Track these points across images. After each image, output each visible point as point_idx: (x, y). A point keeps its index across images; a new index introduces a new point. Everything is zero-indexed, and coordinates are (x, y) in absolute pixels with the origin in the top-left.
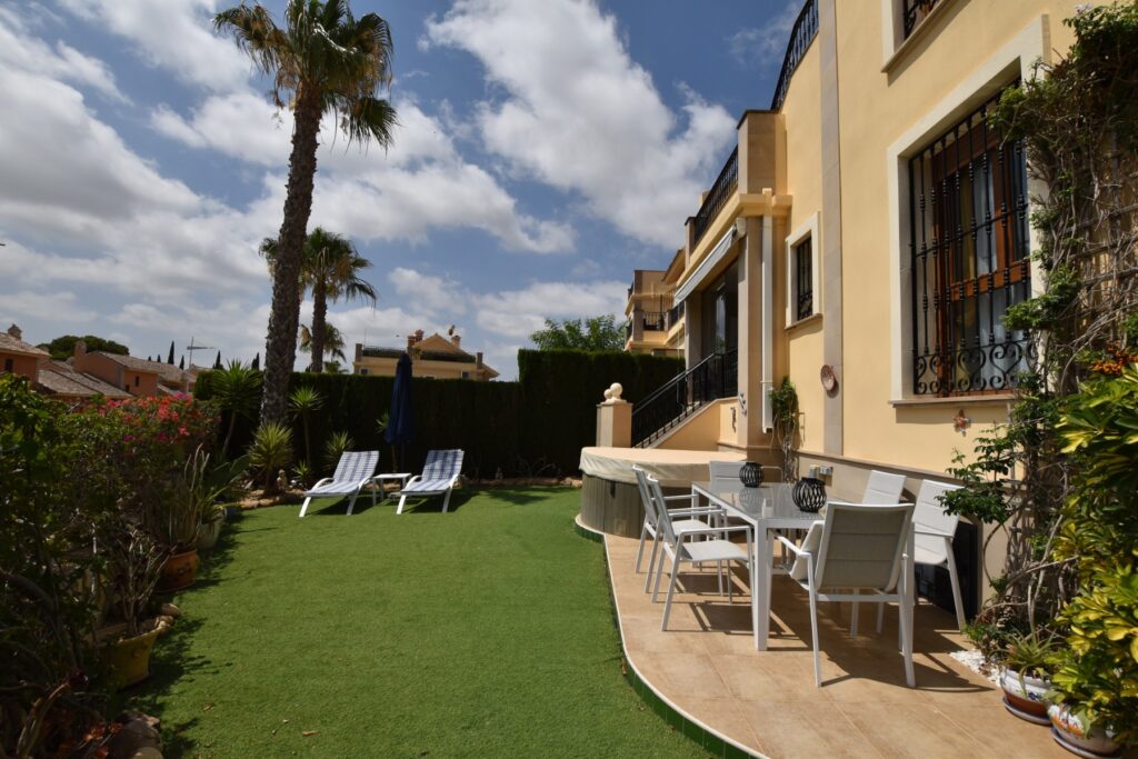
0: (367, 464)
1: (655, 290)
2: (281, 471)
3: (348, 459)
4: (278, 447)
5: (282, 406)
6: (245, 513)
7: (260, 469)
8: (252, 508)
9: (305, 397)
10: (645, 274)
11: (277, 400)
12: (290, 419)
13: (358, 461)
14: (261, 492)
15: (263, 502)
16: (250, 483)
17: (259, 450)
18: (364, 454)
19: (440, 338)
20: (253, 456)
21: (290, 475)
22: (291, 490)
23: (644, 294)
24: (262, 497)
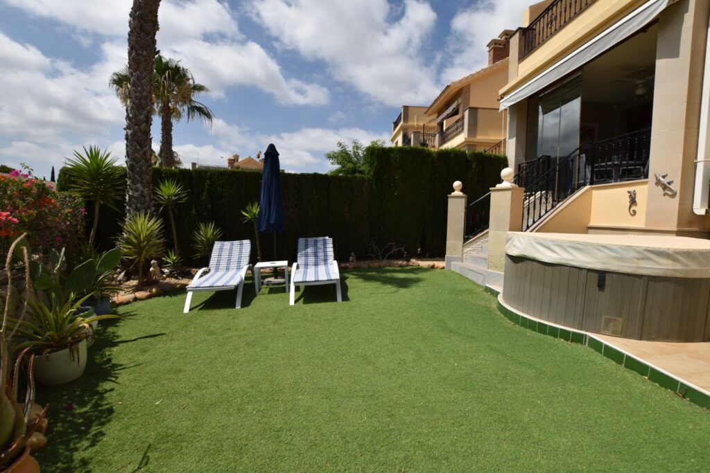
0: (241, 252)
1: (417, 121)
2: (153, 262)
3: (221, 249)
4: (148, 238)
5: (148, 198)
6: (121, 310)
7: (132, 261)
8: (128, 303)
9: (169, 190)
10: (410, 109)
11: (142, 192)
12: (157, 211)
13: (231, 250)
14: (135, 282)
15: (139, 294)
16: (123, 274)
17: (128, 242)
18: (236, 243)
19: (252, 159)
20: (122, 247)
21: (161, 264)
22: (165, 279)
23: (410, 124)
24: (137, 289)
